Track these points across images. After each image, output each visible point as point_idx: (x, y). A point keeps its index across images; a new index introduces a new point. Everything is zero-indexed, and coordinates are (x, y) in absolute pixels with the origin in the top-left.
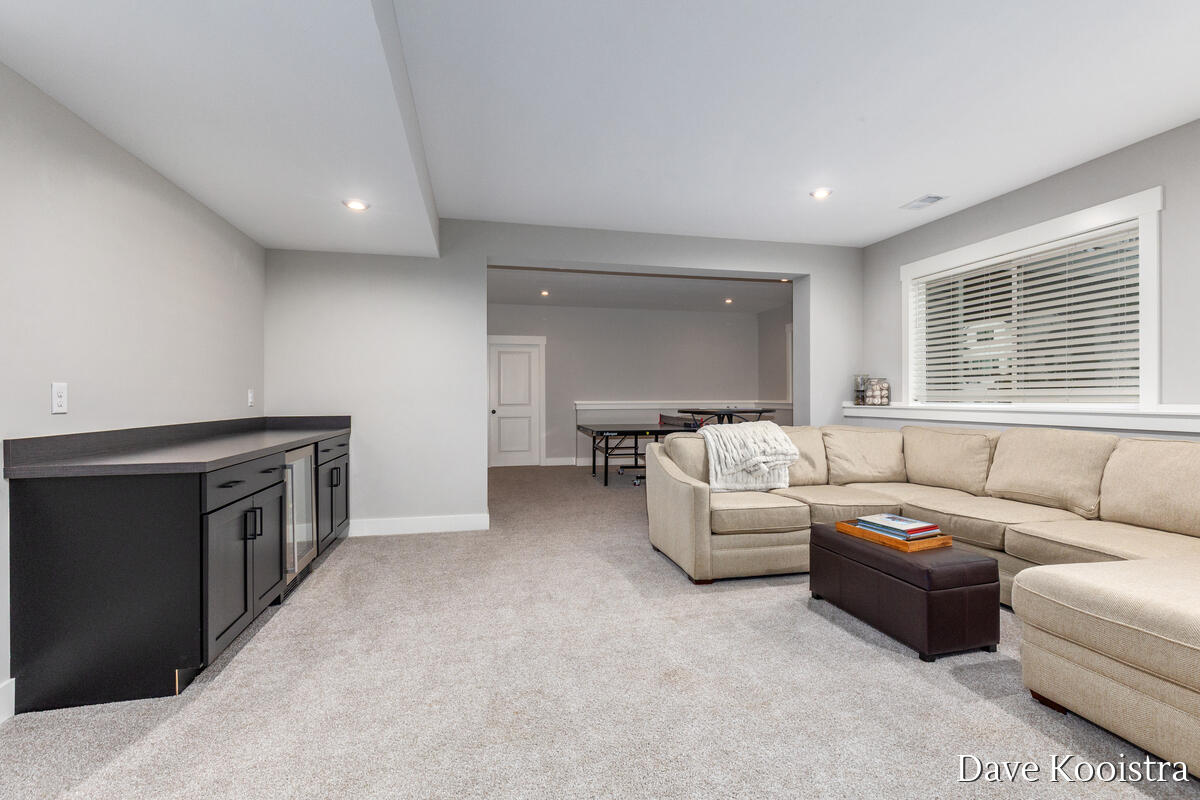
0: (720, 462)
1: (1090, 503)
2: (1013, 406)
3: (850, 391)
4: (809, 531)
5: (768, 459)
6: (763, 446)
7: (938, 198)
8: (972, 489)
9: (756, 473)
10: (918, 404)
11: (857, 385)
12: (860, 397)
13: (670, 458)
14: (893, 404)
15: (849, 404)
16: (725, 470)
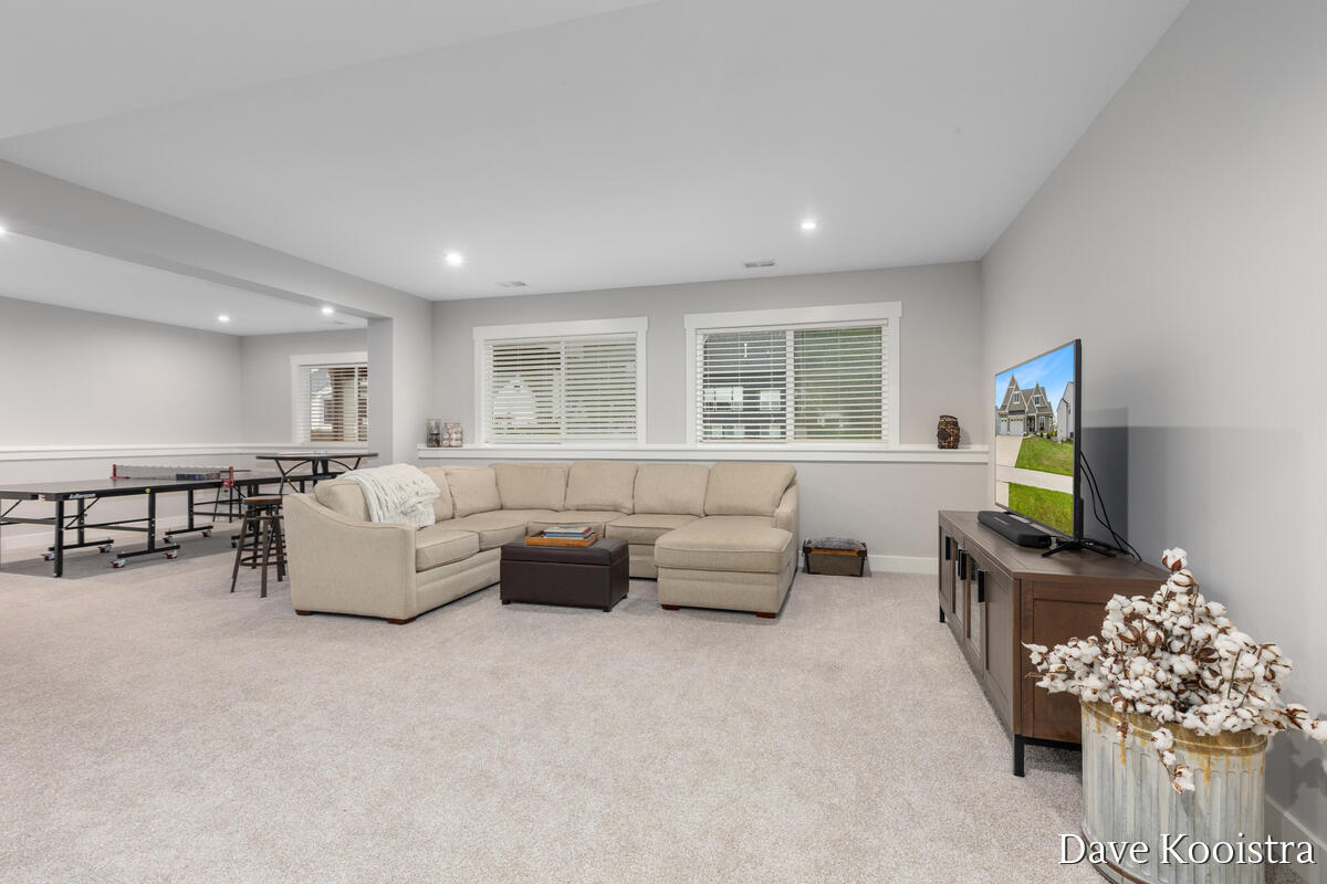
0: (381, 508)
1: (628, 504)
2: (564, 446)
3: (423, 435)
4: (499, 550)
5: (421, 499)
6: (417, 488)
7: (524, 285)
8: (556, 507)
9: (413, 514)
10: (488, 446)
11: (430, 429)
12: (434, 440)
13: (331, 508)
14: (465, 446)
15: (423, 446)
16: (387, 514)
